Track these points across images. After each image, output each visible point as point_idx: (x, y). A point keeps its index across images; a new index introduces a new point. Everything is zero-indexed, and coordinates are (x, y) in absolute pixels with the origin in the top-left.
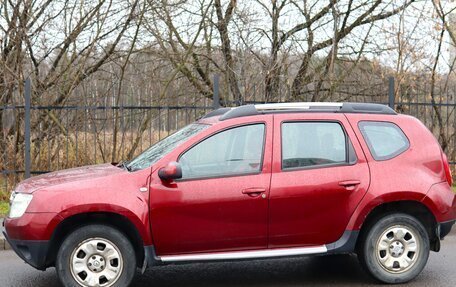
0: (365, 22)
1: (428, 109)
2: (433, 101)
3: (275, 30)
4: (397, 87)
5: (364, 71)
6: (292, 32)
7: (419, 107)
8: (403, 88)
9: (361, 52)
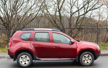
0: (91, 10)
1: (105, 29)
2: (106, 28)
3: (71, 12)
4: (99, 25)
5: (91, 21)
6: (75, 12)
7: (103, 29)
8: (100, 25)
9: (90, 17)
